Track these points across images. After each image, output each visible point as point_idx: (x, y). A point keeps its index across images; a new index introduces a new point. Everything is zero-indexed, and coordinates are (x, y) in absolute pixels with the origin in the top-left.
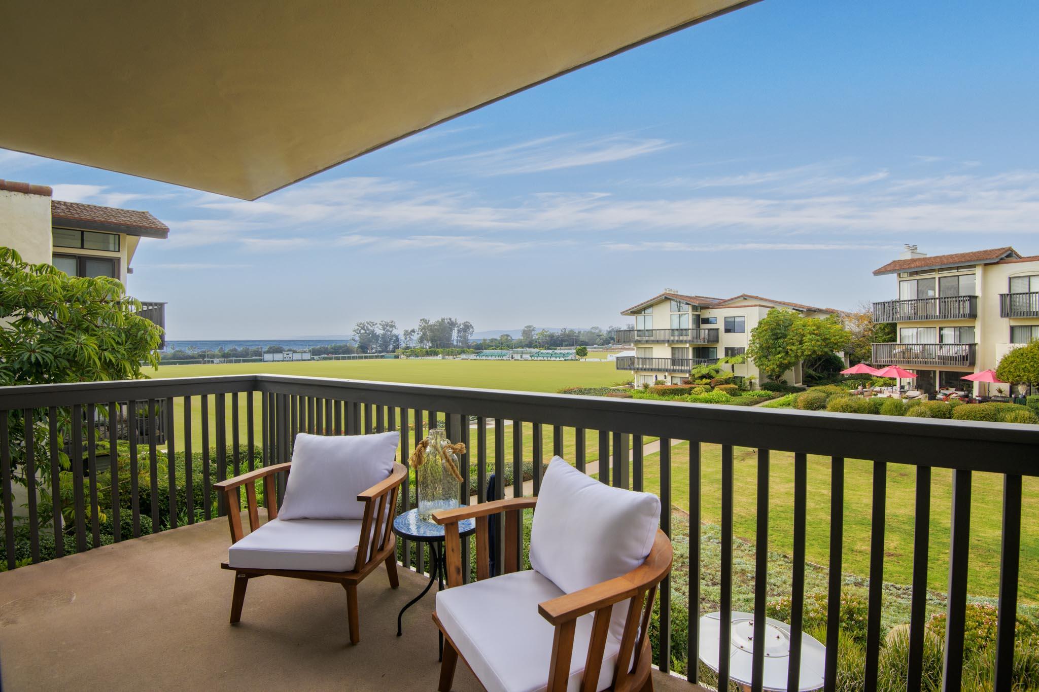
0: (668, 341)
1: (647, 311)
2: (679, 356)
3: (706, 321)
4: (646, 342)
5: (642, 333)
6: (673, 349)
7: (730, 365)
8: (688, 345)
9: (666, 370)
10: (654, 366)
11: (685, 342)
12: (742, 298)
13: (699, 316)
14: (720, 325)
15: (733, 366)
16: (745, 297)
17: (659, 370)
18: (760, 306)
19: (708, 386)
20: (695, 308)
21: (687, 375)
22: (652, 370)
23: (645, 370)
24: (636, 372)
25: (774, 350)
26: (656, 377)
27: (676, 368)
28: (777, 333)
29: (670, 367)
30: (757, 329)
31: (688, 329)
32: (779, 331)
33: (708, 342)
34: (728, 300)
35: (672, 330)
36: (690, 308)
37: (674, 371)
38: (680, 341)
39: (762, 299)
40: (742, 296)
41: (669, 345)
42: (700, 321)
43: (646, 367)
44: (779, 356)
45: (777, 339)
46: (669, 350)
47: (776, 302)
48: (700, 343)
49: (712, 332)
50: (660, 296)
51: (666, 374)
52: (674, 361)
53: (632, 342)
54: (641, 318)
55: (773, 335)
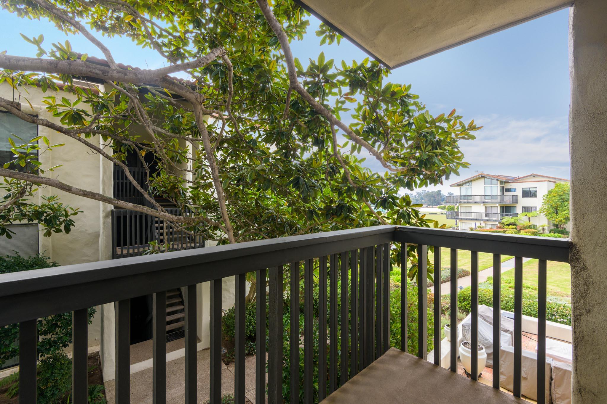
0: (483, 202)
1: (467, 184)
2: (490, 211)
3: (508, 190)
4: (468, 202)
5: (463, 197)
6: (486, 207)
7: (527, 217)
8: (497, 205)
9: (482, 220)
10: (473, 217)
11: (496, 203)
12: (532, 176)
13: (503, 187)
14: (519, 193)
15: (529, 218)
16: (534, 176)
17: (477, 220)
18: (549, 181)
19: (515, 230)
20: (501, 182)
21: (497, 223)
22: (472, 220)
23: (466, 219)
24: (460, 221)
25: (561, 208)
26: (476, 224)
27: (488, 218)
28: (563, 198)
29: (484, 218)
30: (548, 196)
31: (497, 195)
32: (565, 197)
33: (512, 203)
34: (522, 178)
35: (485, 196)
36: (499, 182)
37: (488, 220)
38: (492, 203)
39: (547, 177)
40: (532, 175)
41: (484, 205)
42: (504, 190)
43: (467, 217)
44: (565, 212)
45: (563, 201)
46: (484, 207)
47: (558, 179)
48: (506, 203)
49: (514, 197)
50: (478, 175)
51: (482, 222)
52: (486, 214)
53: (458, 202)
54: (463, 189)
55: (560, 199)
